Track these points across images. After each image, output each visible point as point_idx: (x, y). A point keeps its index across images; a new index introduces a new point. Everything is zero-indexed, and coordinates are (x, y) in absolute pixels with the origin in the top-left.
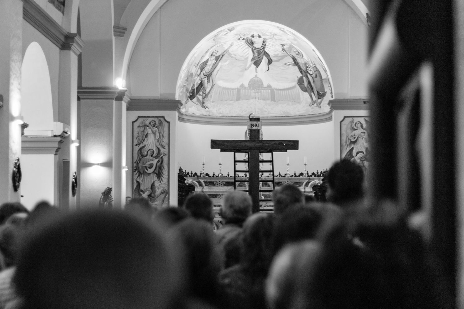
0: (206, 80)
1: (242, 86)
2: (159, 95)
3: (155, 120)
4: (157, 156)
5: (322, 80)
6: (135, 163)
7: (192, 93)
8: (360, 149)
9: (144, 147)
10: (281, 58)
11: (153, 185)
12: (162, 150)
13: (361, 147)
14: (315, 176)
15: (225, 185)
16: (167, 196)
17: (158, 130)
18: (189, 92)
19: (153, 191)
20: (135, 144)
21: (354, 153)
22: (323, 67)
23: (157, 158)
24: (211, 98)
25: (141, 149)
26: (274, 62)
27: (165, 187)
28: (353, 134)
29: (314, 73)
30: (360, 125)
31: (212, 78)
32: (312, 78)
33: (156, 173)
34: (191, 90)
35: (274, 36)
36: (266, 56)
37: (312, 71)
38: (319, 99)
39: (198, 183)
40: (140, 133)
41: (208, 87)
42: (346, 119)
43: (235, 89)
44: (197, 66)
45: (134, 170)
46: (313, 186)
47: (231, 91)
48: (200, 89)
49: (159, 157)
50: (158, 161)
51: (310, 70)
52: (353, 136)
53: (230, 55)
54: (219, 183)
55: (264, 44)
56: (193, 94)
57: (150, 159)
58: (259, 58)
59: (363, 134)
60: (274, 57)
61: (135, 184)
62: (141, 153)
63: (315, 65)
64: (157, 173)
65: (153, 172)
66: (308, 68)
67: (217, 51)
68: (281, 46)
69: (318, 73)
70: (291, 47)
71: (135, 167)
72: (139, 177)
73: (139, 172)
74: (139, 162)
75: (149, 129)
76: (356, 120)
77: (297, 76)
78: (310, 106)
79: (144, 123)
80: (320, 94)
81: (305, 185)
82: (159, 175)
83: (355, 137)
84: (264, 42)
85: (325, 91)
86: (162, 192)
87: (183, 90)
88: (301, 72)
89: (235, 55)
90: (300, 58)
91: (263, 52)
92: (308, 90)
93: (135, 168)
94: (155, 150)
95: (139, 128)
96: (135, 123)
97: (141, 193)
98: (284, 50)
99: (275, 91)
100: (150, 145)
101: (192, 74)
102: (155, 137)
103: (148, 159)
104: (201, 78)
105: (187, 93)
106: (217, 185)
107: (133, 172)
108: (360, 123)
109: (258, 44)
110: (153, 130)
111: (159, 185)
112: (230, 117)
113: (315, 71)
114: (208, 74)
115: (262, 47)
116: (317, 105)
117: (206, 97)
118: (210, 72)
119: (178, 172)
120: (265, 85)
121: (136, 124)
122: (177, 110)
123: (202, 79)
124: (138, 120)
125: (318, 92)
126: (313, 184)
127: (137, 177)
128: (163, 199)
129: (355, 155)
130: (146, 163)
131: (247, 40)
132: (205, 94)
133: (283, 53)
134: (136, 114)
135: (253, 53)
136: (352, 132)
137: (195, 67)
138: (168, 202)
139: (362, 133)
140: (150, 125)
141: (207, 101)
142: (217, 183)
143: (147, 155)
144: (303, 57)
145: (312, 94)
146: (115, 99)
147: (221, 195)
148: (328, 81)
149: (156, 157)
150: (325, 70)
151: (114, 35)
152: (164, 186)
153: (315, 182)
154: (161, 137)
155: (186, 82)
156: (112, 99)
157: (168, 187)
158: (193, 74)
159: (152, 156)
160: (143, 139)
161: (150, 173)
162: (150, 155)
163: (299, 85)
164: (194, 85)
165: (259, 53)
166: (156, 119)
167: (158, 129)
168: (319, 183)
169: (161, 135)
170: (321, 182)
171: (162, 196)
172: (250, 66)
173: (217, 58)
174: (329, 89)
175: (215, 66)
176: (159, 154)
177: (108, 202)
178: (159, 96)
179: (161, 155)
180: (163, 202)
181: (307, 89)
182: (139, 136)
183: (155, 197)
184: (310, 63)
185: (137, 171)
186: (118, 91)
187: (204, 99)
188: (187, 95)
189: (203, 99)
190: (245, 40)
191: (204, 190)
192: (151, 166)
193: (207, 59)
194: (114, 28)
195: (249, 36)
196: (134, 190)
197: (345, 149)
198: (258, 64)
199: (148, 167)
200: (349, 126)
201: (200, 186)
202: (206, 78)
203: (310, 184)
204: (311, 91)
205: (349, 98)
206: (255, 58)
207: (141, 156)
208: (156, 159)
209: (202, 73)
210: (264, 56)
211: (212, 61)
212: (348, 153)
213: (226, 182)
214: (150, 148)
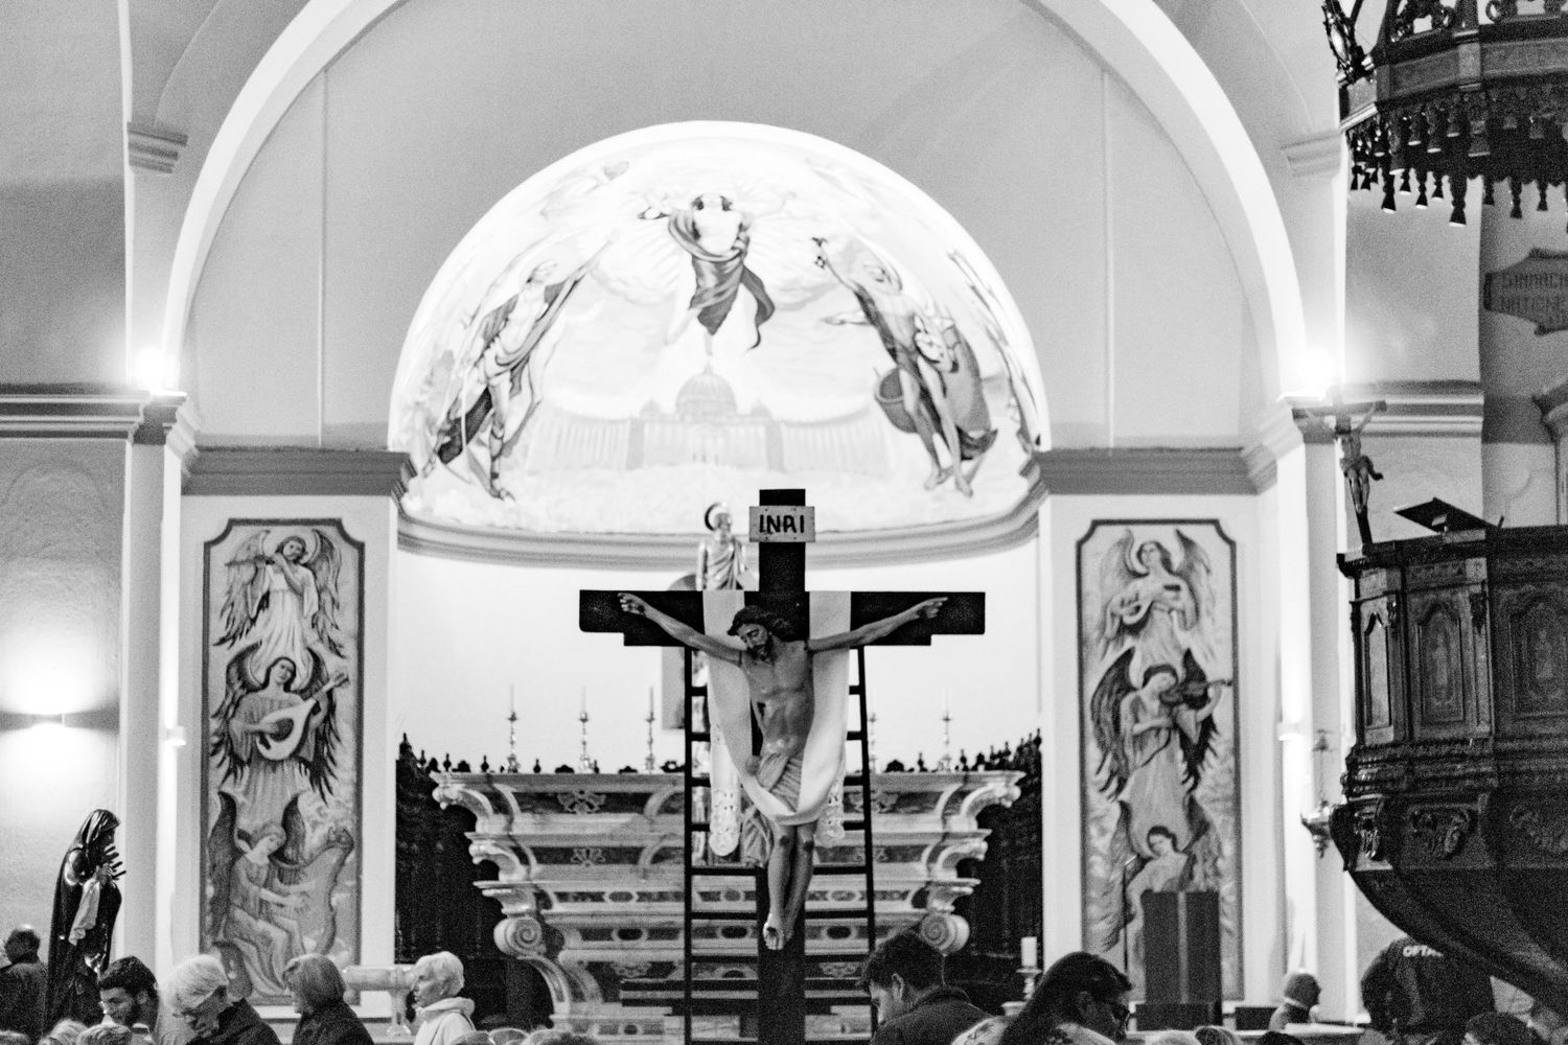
0: (502, 384)
1: (651, 408)
2: (318, 432)
3: (302, 535)
4: (309, 687)
5: (980, 380)
6: (215, 716)
7: (448, 433)
8: (1163, 658)
9: (253, 648)
10: (809, 295)
11: (291, 810)
12: (331, 663)
13: (1166, 649)
14: (989, 767)
15: (604, 808)
16: (352, 856)
17: (316, 578)
18: (435, 430)
19: (293, 837)
20: (215, 637)
21: (1135, 673)
22: (991, 328)
23: (311, 696)
24: (525, 455)
25: (240, 658)
26: (783, 310)
27: (342, 820)
28: (1129, 593)
29: (945, 355)
30: (1156, 556)
31: (529, 375)
32: (935, 375)
33: (303, 761)
34: (443, 424)
35: (784, 203)
36: (749, 288)
37: (939, 347)
38: (964, 458)
39: (490, 799)
40: (235, 590)
41: (511, 408)
42: (1101, 530)
43: (623, 421)
44: (471, 324)
45: (211, 749)
46: (979, 811)
47: (604, 432)
48: (481, 421)
49: (316, 690)
50: (315, 710)
51: (931, 344)
52: (1130, 602)
53: (603, 281)
54: (580, 797)
55: (743, 236)
56: (453, 438)
57: (281, 703)
58: (720, 294)
59: (1171, 594)
60: (782, 290)
61: (216, 808)
62: (242, 674)
63: (951, 319)
64: (311, 759)
65: (295, 755)
66: (919, 337)
67: (551, 263)
68: (815, 244)
69: (965, 355)
70: (852, 250)
71: (216, 734)
72: (231, 777)
73: (232, 753)
74: (231, 712)
75: (276, 572)
76: (1142, 535)
77: (875, 369)
78: (927, 488)
79: (253, 549)
80: (969, 441)
81: (947, 807)
82: (318, 770)
83: (1138, 609)
84: (741, 228)
85: (993, 428)
86: (328, 841)
87: (413, 419)
88: (893, 353)
89: (625, 283)
90: (888, 294)
91: (739, 271)
92: (917, 425)
93: (215, 740)
94: (299, 665)
95: (234, 570)
96: (214, 550)
97: (242, 845)
98: (822, 261)
99: (784, 429)
100: (276, 643)
101: (448, 358)
102: (301, 607)
103: (272, 701)
104: (485, 372)
105: (428, 434)
106: (572, 806)
107: (207, 754)
108: (1159, 546)
109: (718, 238)
110: (290, 575)
111: (319, 809)
112: (600, 534)
113: (948, 348)
114: (512, 358)
115: (733, 248)
116: (957, 483)
117: (504, 451)
118: (522, 354)
119: (395, 754)
120: (744, 405)
121: (221, 554)
122: (393, 493)
123: (488, 378)
124: (232, 533)
125: (959, 431)
126: (982, 802)
127: (221, 780)
128: (334, 869)
129: (1141, 680)
130: (264, 714)
131: (675, 223)
132: (502, 438)
133: (820, 276)
134: (219, 508)
135: (699, 274)
136: (1126, 584)
137: (461, 326)
138: (354, 882)
139: (1168, 588)
140: (279, 558)
141: (510, 468)
142: (571, 801)
143: (265, 685)
144: (901, 287)
145: (937, 439)
146: (131, 436)
147: (588, 852)
148: (1006, 383)
149: (305, 693)
150: (996, 336)
151: (134, 163)
152: (341, 816)
153: (991, 791)
154: (328, 607)
155: (426, 388)
156: (123, 435)
157: (355, 818)
158: (455, 356)
159: (287, 688)
160: (249, 617)
161: (279, 757)
162: (279, 684)
163: (881, 403)
164: (456, 401)
165: (722, 277)
166: (307, 534)
167: (314, 574)
168: (1006, 797)
169: (326, 597)
170: (1016, 792)
171: (332, 857)
172: (685, 326)
173: (552, 296)
174: (1012, 418)
175: (541, 327)
176: (319, 677)
177: (98, 879)
178: (320, 435)
179: (324, 684)
180: (335, 881)
181: (916, 419)
182: (233, 604)
183: (301, 861)
184: (931, 312)
185: (222, 752)
186: (148, 402)
187: (497, 462)
188: (428, 444)
189: (494, 459)
190: (665, 220)
191: (516, 831)
192: (283, 730)
193: (510, 297)
194: (131, 132)
195: (684, 206)
196: (209, 835)
197: (1100, 657)
198: (717, 321)
199: (271, 735)
200: (1115, 560)
201: (496, 812)
202: (507, 375)
203: (968, 801)
204: (933, 429)
205: (1112, 444)
206: (706, 296)
207: (243, 687)
208: (305, 699)
209: (489, 354)
210: (742, 288)
211: (531, 305)
212: (1112, 674)
213: (609, 795)
214: (279, 653)
